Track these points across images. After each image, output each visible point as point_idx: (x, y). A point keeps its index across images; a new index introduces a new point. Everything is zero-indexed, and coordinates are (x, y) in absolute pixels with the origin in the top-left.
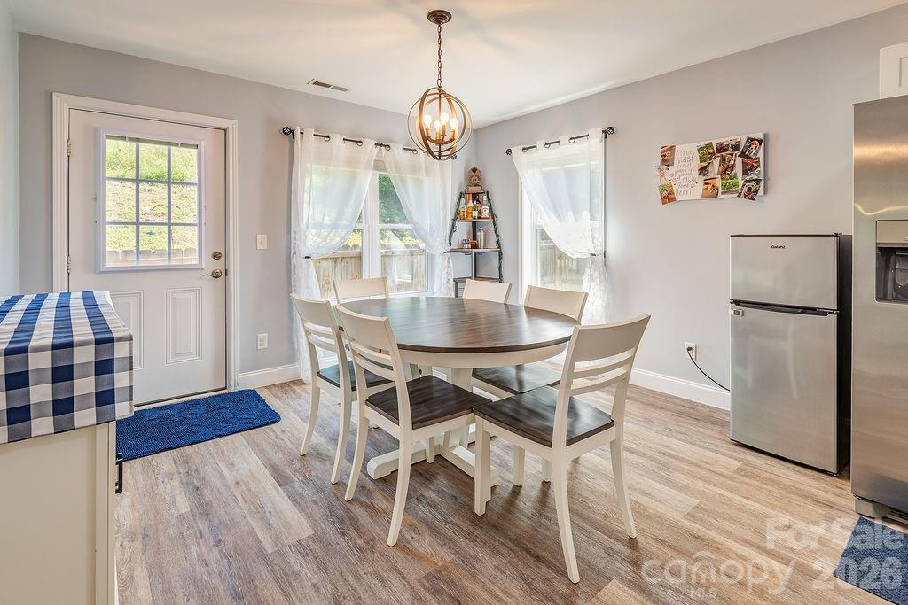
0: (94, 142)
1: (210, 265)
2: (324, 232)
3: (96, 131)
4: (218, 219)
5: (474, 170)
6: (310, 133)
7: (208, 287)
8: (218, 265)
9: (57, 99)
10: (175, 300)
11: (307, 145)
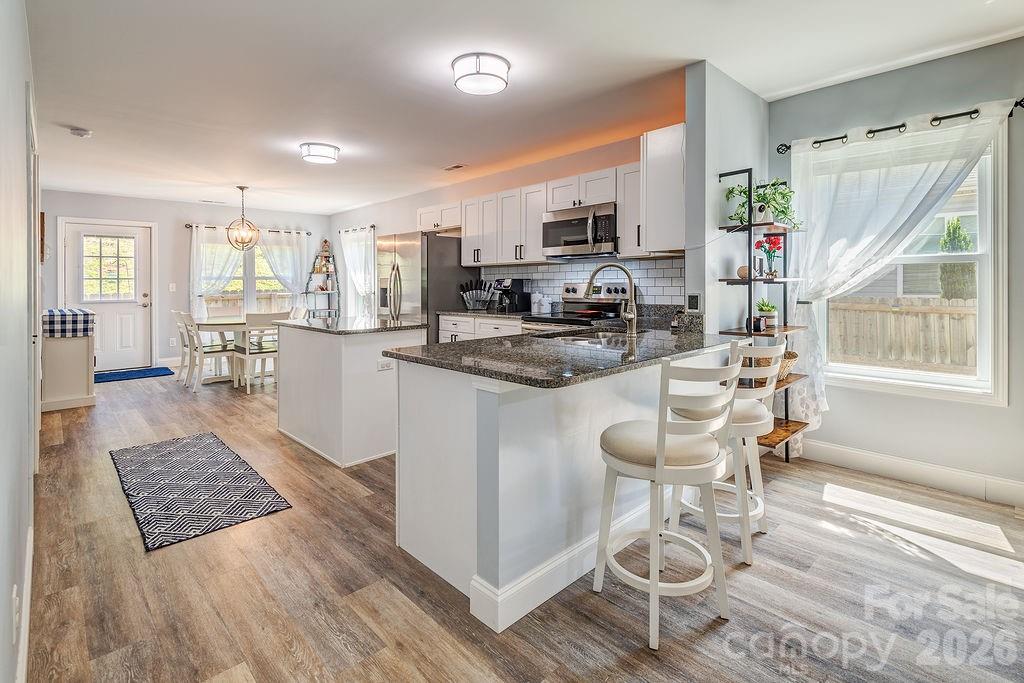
0: (78, 238)
1: (141, 300)
2: (213, 282)
3: (79, 233)
4: (146, 274)
5: (326, 242)
6: (202, 227)
7: (140, 313)
8: (146, 300)
9: (60, 219)
10: (121, 319)
11: (201, 234)
